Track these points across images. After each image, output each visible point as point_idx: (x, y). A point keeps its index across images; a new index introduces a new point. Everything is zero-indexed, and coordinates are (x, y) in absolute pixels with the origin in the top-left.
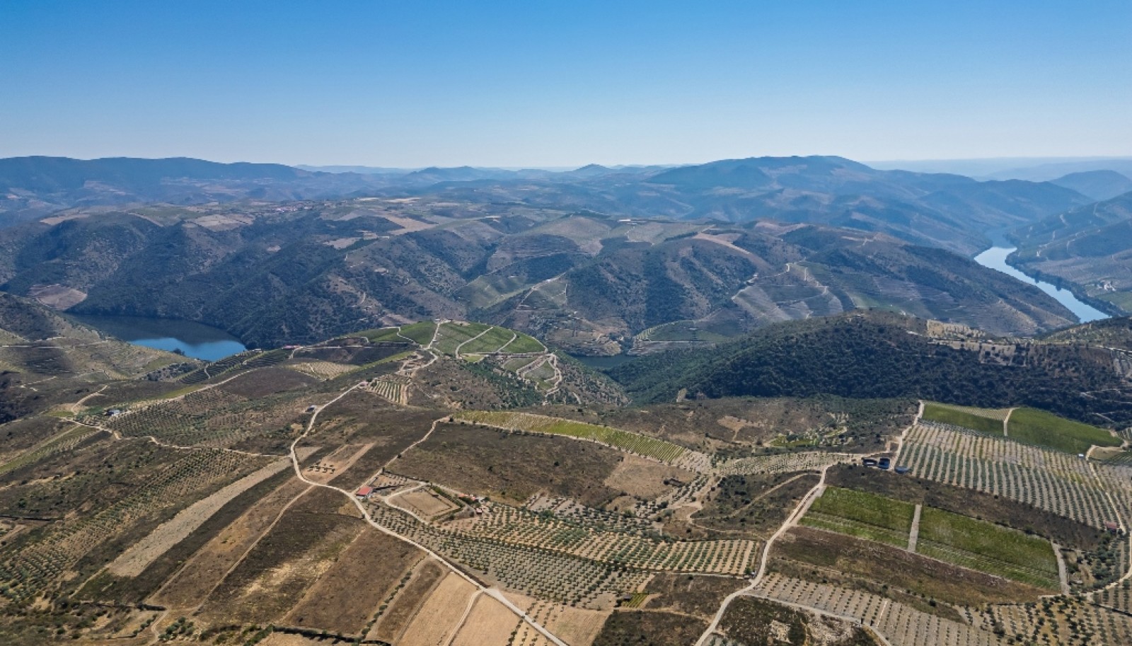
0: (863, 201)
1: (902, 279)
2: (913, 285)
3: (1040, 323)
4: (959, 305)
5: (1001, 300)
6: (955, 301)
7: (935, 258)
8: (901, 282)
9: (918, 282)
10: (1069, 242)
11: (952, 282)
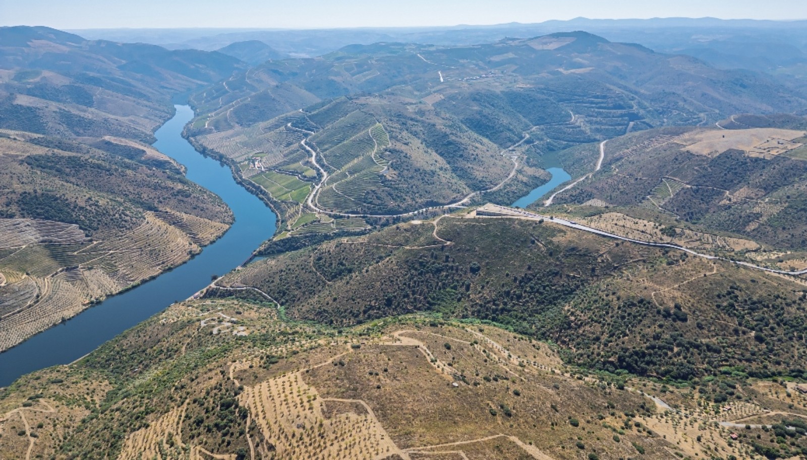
0: (45, 77)
1: (11, 216)
2: (28, 221)
3: (195, 239)
4: (91, 241)
5: (150, 216)
6: (87, 236)
7: (68, 170)
8: (10, 221)
9: (36, 216)
10: (229, 111)
11: (81, 208)
